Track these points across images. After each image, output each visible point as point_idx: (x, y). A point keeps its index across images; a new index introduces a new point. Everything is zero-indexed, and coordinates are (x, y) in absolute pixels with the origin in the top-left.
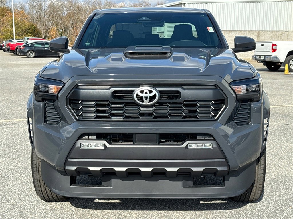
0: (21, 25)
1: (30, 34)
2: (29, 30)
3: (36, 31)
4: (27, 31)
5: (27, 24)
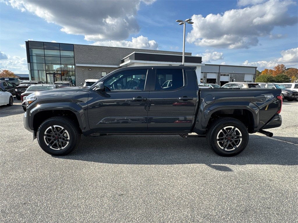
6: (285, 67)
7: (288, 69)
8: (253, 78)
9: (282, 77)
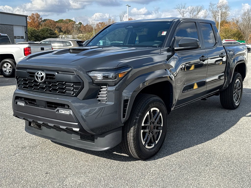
0: (230, 31)
1: (236, 37)
2: (235, 34)
3: (240, 35)
4: (234, 35)
5: (235, 30)
6: (40, 17)
7: (45, 20)
8: (25, 32)
9: (47, 31)
